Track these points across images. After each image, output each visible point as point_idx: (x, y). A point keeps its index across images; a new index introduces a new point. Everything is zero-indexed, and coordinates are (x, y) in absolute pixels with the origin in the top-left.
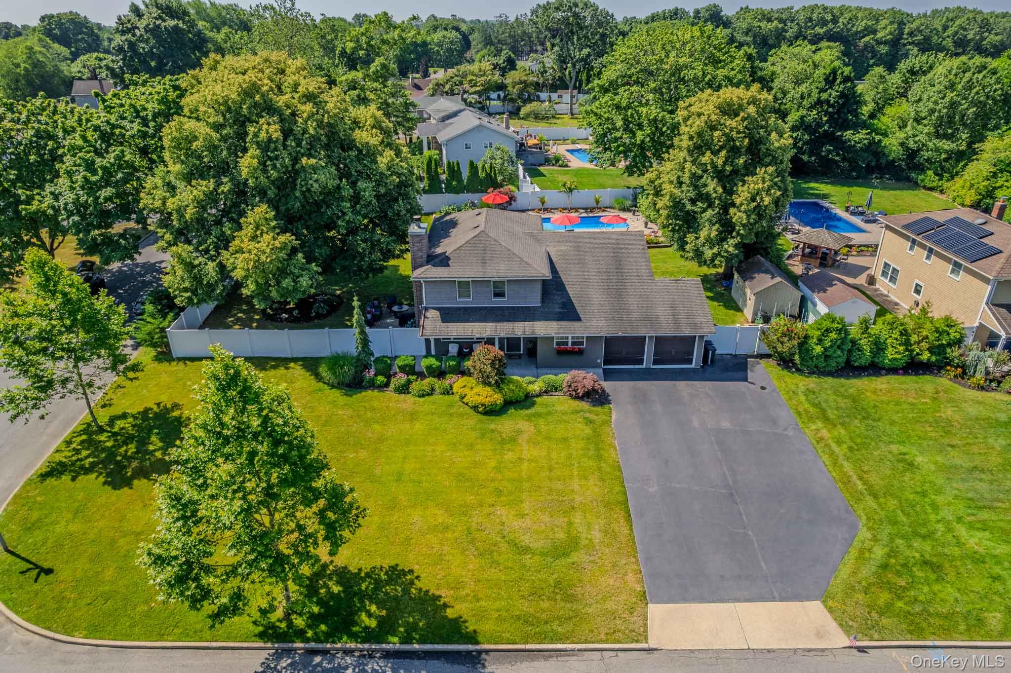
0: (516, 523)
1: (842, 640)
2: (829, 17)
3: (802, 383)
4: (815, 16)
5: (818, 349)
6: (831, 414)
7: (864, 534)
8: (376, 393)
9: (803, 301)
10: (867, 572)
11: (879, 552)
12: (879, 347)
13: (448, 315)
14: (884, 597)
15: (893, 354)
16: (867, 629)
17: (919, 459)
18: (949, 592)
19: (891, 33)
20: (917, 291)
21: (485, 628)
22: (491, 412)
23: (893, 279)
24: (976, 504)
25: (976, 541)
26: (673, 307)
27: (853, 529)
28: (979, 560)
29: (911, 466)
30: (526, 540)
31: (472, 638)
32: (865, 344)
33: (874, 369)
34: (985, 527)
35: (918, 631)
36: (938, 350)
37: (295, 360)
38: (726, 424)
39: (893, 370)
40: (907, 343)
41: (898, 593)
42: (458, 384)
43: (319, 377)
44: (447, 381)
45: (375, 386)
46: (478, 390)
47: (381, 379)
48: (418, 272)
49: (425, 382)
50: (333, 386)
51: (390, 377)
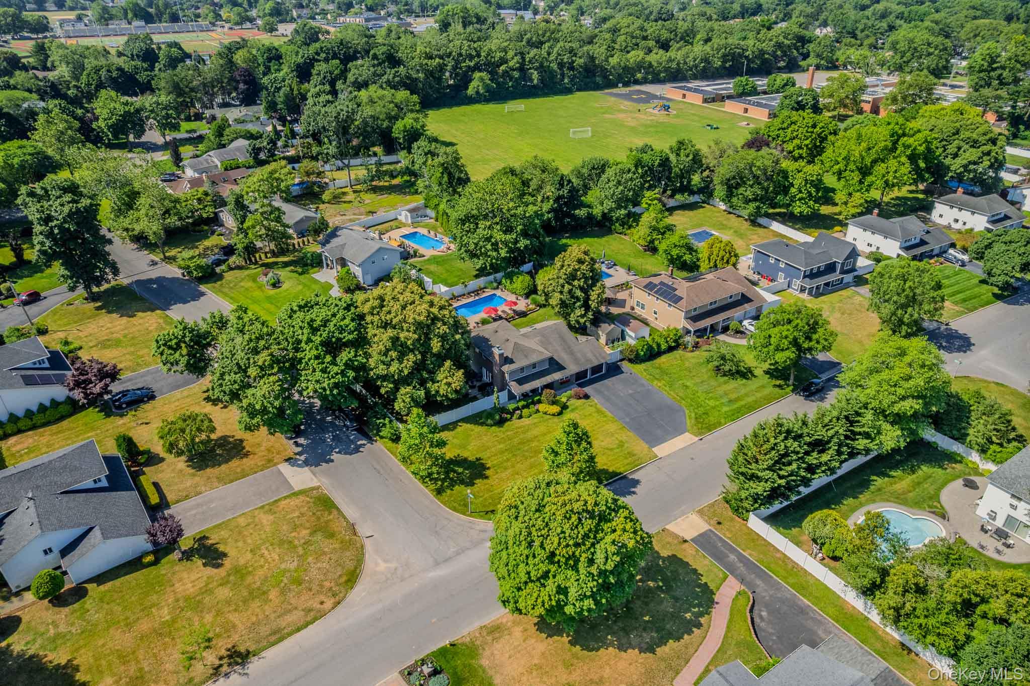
0: (603, 444)
1: (697, 439)
2: (474, 53)
3: (642, 367)
4: (464, 52)
5: (642, 353)
6: (657, 376)
7: (687, 412)
8: (509, 423)
9: (623, 331)
10: (693, 421)
11: (693, 415)
12: (659, 345)
13: (521, 382)
14: (700, 425)
15: (664, 347)
16: (700, 434)
17: (688, 384)
18: (712, 419)
19: (518, 62)
20: (655, 313)
21: (622, 470)
22: (560, 413)
23: (643, 308)
24: (707, 393)
25: (712, 403)
26: (592, 352)
27: (684, 411)
28: (714, 408)
29: (687, 387)
30: (611, 446)
31: (620, 473)
32: (655, 346)
33: (660, 354)
34: (711, 398)
35: (710, 430)
36: (676, 341)
37: (459, 421)
38: (630, 392)
39: (665, 352)
40: (667, 342)
41: (702, 423)
42: (541, 407)
43: (482, 424)
44: (533, 408)
45: (506, 420)
46: (552, 407)
47: (509, 416)
48: (506, 368)
49: (525, 412)
50: (492, 426)
51: (512, 414)
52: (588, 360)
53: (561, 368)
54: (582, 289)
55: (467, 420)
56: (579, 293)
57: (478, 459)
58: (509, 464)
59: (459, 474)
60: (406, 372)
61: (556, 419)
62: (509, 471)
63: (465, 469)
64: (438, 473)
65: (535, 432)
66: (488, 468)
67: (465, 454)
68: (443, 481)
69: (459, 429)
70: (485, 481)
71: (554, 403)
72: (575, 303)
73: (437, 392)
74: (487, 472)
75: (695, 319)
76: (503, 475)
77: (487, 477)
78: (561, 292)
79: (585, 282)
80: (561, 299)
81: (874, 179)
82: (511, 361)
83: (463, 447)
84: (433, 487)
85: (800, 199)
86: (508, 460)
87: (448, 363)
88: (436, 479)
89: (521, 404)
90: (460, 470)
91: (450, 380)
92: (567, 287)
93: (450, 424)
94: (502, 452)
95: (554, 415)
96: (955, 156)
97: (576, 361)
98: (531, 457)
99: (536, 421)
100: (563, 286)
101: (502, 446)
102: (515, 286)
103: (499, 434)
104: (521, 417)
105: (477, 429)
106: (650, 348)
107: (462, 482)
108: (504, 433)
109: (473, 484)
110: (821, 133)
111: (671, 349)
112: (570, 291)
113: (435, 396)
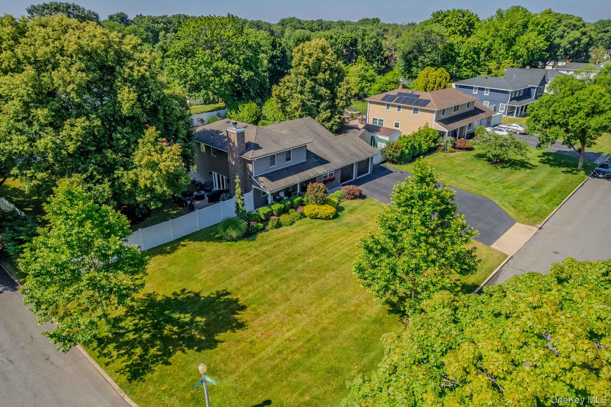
3: (409, 166)
5: (407, 152)
8: (262, 234)
9: (373, 138)
12: (420, 145)
13: (273, 176)
20: (397, 125)
22: (335, 216)
33: (422, 154)
35: (543, 217)
36: (434, 142)
39: (426, 153)
40: (426, 142)
42: (307, 210)
43: (220, 239)
44: (293, 213)
45: (259, 231)
46: (324, 207)
47: (261, 225)
48: (249, 155)
49: (284, 218)
50: (235, 240)
51: (266, 221)
52: (353, 154)
53: (322, 161)
54: (326, 84)
55: (194, 237)
56: (323, 91)
57: (219, 295)
58: (278, 295)
59: (182, 325)
60: (72, 148)
61: (332, 223)
62: (281, 308)
63: (195, 314)
64: (137, 330)
65: (308, 242)
66: (243, 308)
67: (194, 287)
68: (146, 345)
69: (181, 251)
70: (240, 333)
71: (324, 202)
72: (318, 104)
73: (135, 184)
74: (242, 316)
75: (446, 121)
76: (272, 316)
77: (241, 326)
78: (301, 93)
79: (331, 75)
80: (302, 101)
81: (518, 47)
82: (257, 147)
83: (189, 276)
84: (120, 363)
85: (465, 65)
86: (274, 289)
87: (151, 132)
88: (132, 344)
89: (276, 207)
90: (186, 318)
91: (156, 157)
92: (309, 83)
93: (166, 245)
94: (260, 277)
95: (327, 218)
96: (562, 37)
97: (340, 154)
98: (314, 280)
99: (302, 228)
100: (303, 84)
101: (256, 268)
102: (241, 115)
103: (248, 250)
104: (279, 225)
105: (211, 247)
106: (413, 148)
107: (191, 342)
108: (256, 248)
109: (212, 344)
110: (469, 20)
111: (431, 151)
112: (313, 89)
113: (131, 194)
